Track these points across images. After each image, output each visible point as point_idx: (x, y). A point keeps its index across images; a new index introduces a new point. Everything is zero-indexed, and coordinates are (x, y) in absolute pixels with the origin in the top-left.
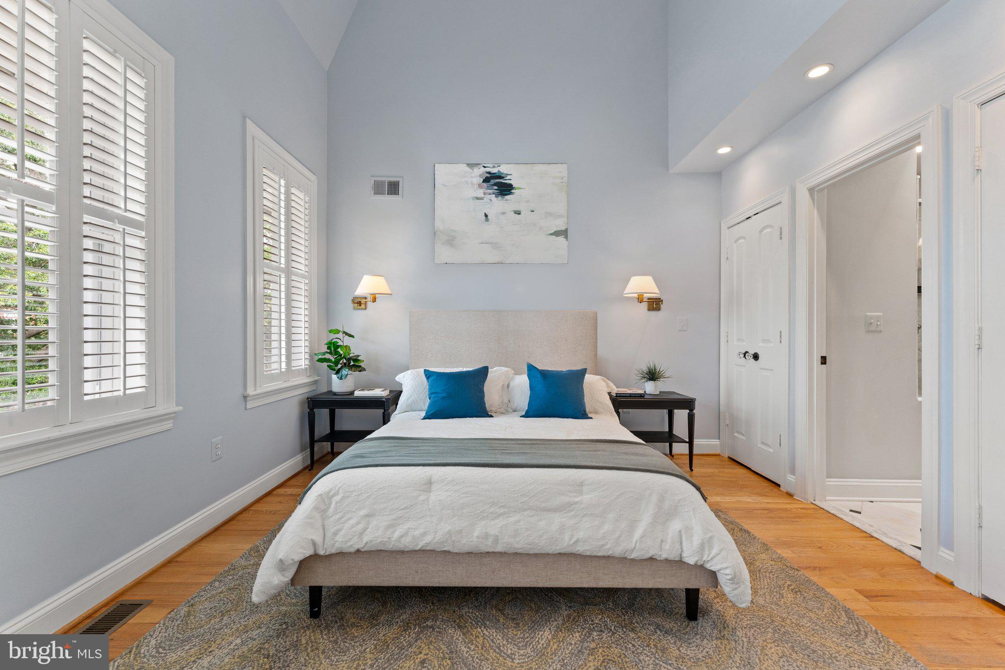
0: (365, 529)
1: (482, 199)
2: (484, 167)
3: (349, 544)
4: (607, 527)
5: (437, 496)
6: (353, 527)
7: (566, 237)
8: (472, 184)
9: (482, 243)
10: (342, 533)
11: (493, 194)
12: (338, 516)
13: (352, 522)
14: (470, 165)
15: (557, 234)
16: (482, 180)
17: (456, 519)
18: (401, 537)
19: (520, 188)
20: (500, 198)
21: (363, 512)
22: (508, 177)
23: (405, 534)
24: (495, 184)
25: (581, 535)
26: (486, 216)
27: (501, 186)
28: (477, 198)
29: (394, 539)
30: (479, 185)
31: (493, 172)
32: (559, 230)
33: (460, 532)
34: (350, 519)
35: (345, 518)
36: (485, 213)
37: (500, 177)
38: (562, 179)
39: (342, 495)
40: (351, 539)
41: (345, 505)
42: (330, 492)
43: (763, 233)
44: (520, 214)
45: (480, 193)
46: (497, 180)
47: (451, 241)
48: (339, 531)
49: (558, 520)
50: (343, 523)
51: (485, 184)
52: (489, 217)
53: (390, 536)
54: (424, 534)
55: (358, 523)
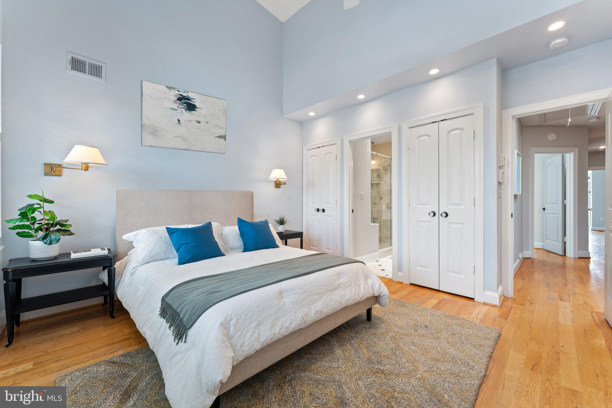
0: (259, 334)
1: (176, 110)
2: (178, 91)
3: (252, 349)
4: (354, 290)
5: (288, 300)
6: (252, 336)
7: (225, 140)
8: (170, 100)
9: (176, 137)
10: (246, 343)
11: (184, 108)
12: (239, 334)
13: (249, 334)
14: (169, 88)
15: (220, 137)
16: (176, 99)
17: (302, 308)
18: (280, 330)
19: (200, 108)
20: (188, 112)
21: (253, 325)
22: (193, 100)
23: (282, 327)
24: (185, 103)
25: (347, 297)
26: (179, 121)
27: (189, 105)
28: (173, 109)
29: (277, 333)
30: (175, 101)
31: (184, 95)
32: (221, 135)
33: (306, 315)
34: (247, 332)
35: (244, 333)
36: (178, 119)
37: (188, 99)
38: (224, 108)
39: (235, 319)
40: (253, 345)
41: (240, 325)
42: (226, 319)
43: (326, 155)
44: (200, 123)
45: (175, 106)
46: (187, 101)
47: (154, 132)
48: (244, 343)
49: (339, 293)
50: (243, 337)
51: (178, 101)
52: (181, 122)
53: (274, 333)
54: (291, 323)
55: (253, 333)
